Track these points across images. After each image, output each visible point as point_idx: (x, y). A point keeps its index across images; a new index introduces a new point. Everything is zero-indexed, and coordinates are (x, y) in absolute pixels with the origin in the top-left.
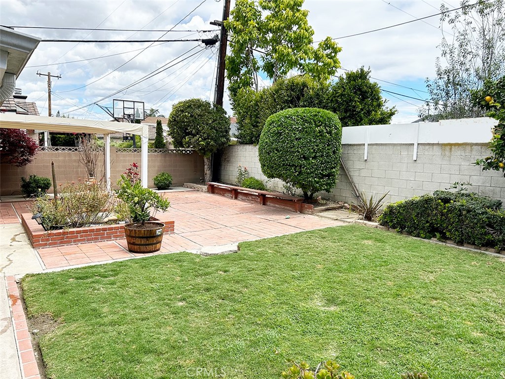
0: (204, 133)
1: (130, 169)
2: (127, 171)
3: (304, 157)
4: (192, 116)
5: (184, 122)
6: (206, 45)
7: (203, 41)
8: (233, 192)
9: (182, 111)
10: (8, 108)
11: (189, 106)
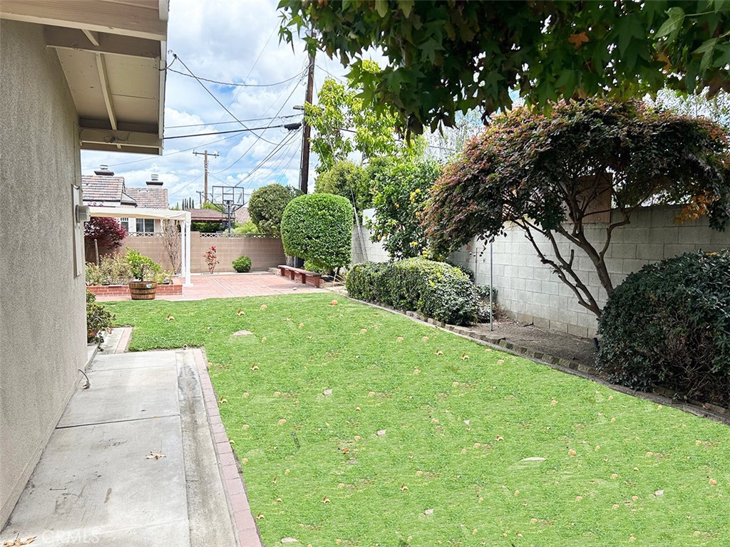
0: (276, 217)
1: (209, 252)
2: (207, 255)
3: (308, 237)
4: (266, 201)
5: (258, 207)
6: (289, 129)
7: (286, 127)
8: (301, 276)
9: (259, 197)
10: (114, 199)
11: (266, 192)
